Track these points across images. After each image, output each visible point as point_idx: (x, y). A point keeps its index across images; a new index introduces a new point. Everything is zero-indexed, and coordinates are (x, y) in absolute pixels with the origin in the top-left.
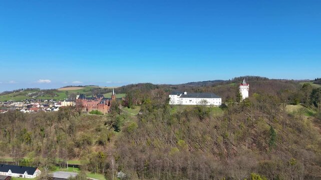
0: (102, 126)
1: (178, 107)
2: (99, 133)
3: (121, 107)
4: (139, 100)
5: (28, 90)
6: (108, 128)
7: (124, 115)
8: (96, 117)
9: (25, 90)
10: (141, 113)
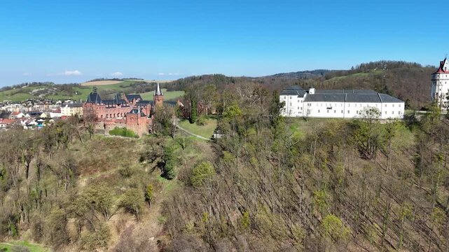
0: (135, 164)
1: (302, 122)
2: (128, 181)
3: (175, 121)
4: (212, 106)
5: (35, 85)
6: (146, 170)
7: (181, 140)
8: (122, 143)
9: (30, 85)
10: (218, 136)
